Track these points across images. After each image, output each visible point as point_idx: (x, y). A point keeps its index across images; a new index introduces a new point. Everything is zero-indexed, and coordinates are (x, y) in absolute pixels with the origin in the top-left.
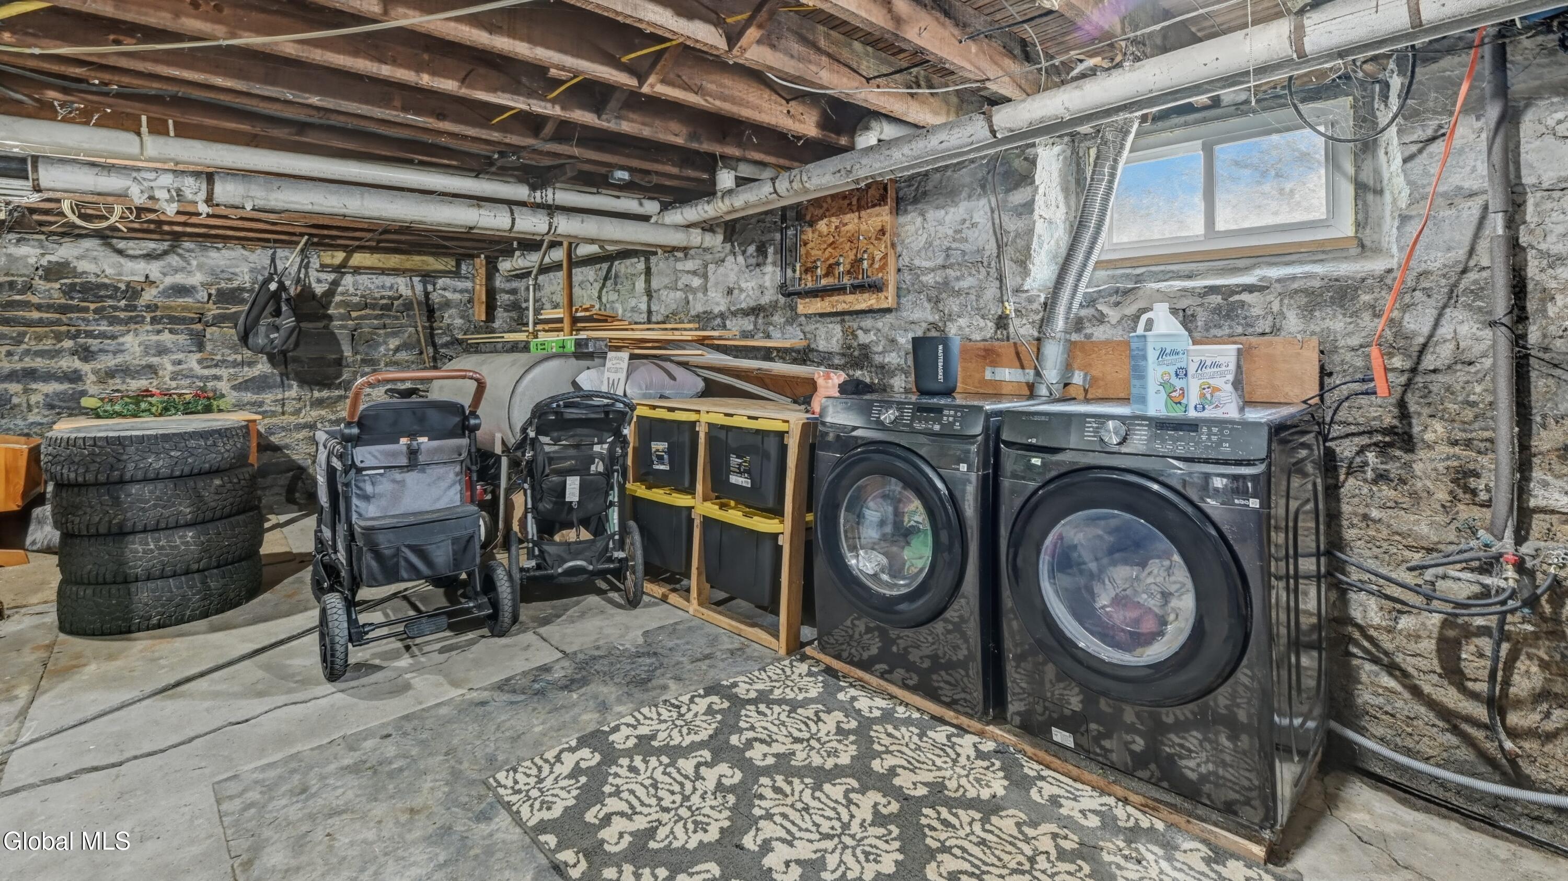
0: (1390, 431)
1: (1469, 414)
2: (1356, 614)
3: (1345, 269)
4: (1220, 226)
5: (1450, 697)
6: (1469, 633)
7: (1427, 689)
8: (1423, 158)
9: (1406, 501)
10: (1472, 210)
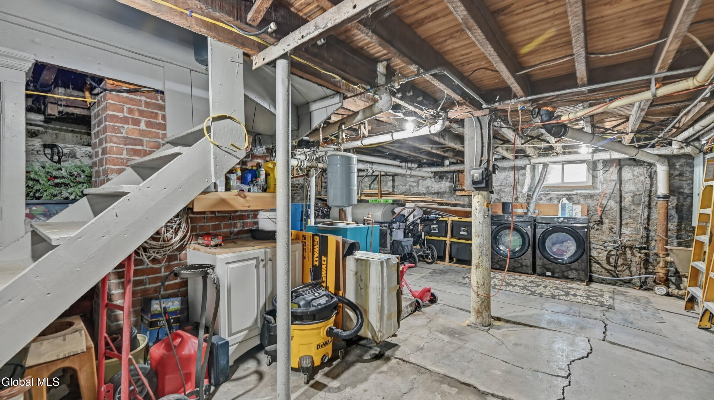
0: (599, 221)
1: (612, 218)
2: (592, 254)
3: (592, 192)
4: (565, 181)
5: (608, 267)
6: (612, 255)
7: (604, 266)
8: (606, 174)
9: (601, 233)
10: (614, 183)
